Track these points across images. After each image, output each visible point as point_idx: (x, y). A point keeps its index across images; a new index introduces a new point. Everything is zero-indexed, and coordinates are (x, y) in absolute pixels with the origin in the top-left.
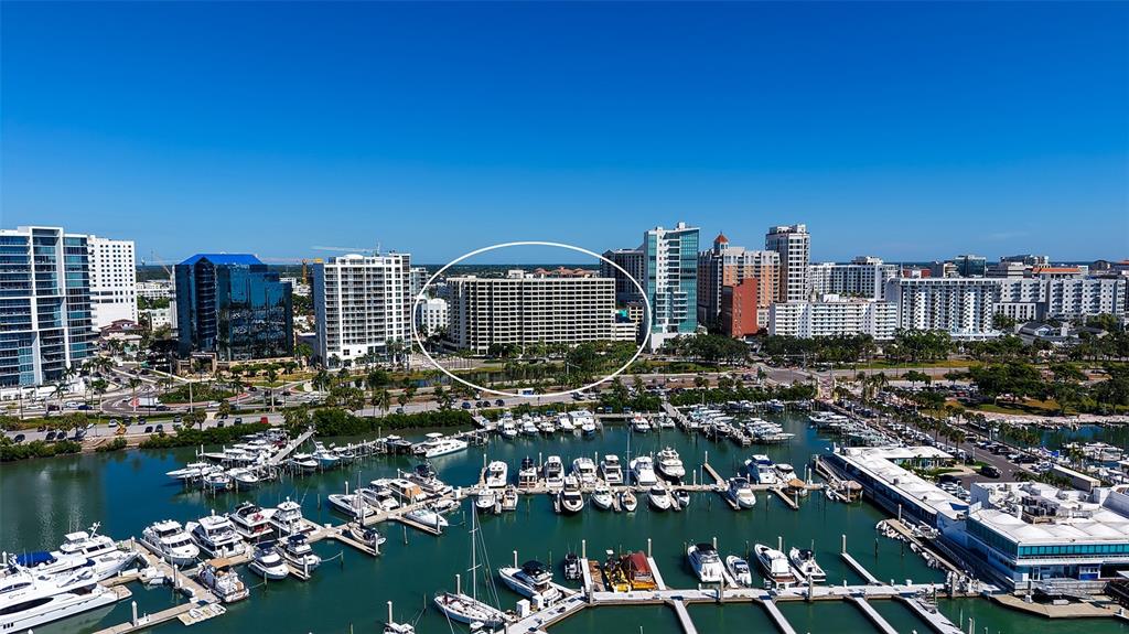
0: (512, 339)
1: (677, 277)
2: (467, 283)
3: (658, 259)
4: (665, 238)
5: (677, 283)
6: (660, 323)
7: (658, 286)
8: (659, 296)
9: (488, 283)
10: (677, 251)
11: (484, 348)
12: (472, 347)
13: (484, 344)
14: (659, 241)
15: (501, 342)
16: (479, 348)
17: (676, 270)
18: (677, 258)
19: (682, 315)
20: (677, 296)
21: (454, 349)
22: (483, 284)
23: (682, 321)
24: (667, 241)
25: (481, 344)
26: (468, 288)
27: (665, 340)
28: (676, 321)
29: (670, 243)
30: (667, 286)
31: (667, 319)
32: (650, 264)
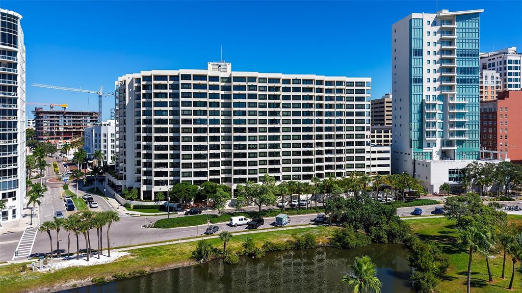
0: (213, 173)
1: (451, 79)
2: (138, 80)
3: (425, 53)
4: (435, 24)
5: (451, 88)
6: (429, 145)
7: (426, 93)
8: (429, 106)
9: (173, 78)
10: (451, 42)
11: (165, 188)
12: (144, 188)
13: (165, 183)
14: (427, 28)
15: (193, 179)
16: (155, 189)
17: (450, 70)
18: (451, 52)
19: (460, 133)
20: (453, 106)
21: (117, 189)
22: (164, 78)
23: (460, 143)
24: (437, 28)
25: (158, 183)
26: (138, 89)
27: (451, 172)
28: (450, 143)
29: (442, 31)
30: (438, 93)
31: (438, 141)
32: (415, 62)
